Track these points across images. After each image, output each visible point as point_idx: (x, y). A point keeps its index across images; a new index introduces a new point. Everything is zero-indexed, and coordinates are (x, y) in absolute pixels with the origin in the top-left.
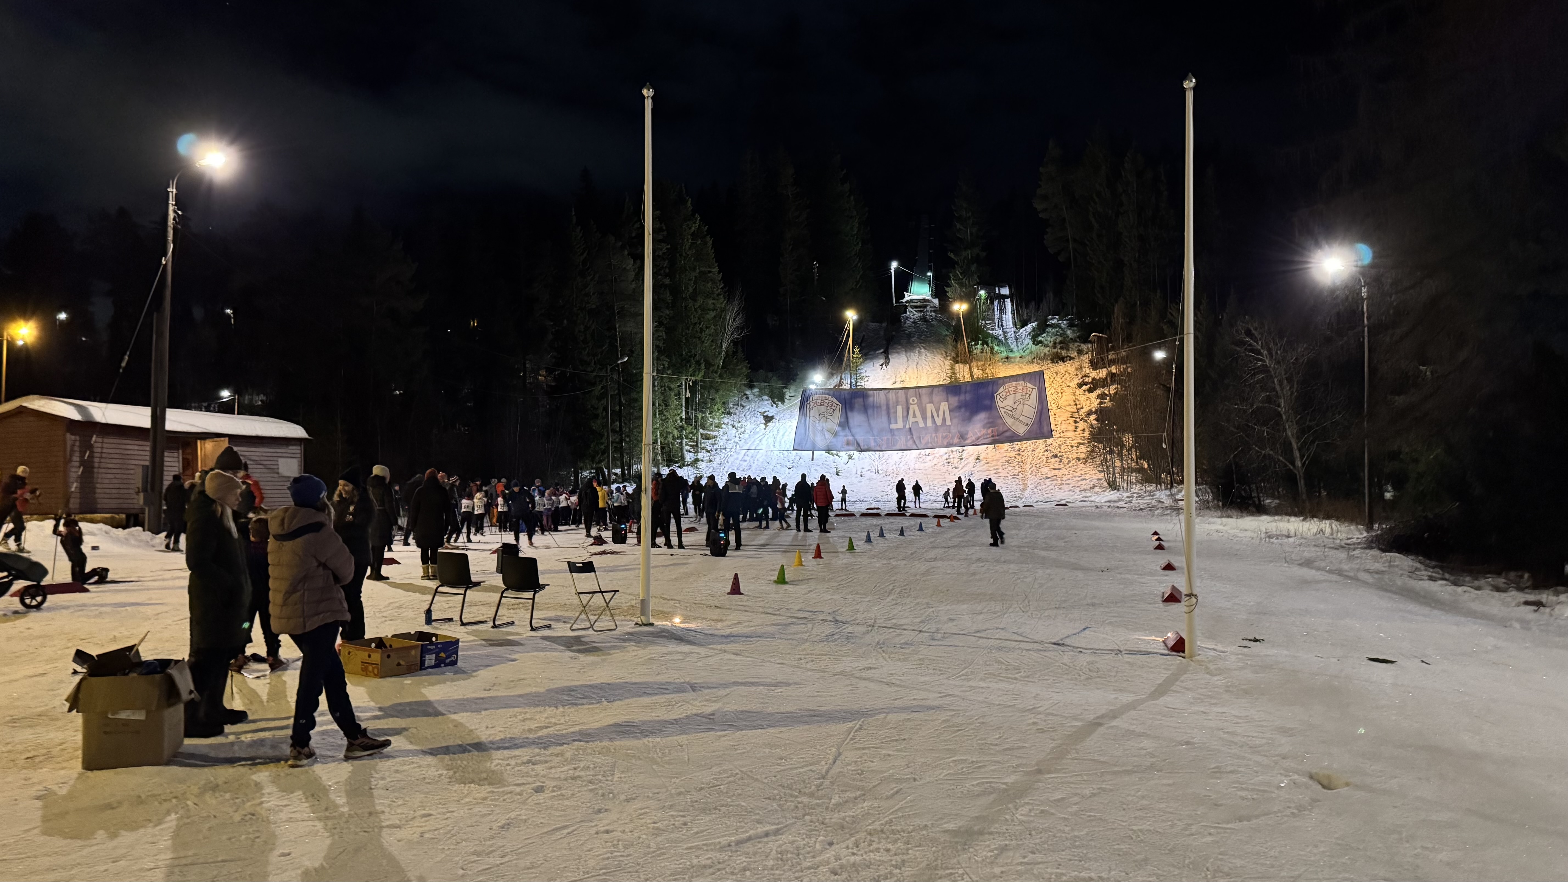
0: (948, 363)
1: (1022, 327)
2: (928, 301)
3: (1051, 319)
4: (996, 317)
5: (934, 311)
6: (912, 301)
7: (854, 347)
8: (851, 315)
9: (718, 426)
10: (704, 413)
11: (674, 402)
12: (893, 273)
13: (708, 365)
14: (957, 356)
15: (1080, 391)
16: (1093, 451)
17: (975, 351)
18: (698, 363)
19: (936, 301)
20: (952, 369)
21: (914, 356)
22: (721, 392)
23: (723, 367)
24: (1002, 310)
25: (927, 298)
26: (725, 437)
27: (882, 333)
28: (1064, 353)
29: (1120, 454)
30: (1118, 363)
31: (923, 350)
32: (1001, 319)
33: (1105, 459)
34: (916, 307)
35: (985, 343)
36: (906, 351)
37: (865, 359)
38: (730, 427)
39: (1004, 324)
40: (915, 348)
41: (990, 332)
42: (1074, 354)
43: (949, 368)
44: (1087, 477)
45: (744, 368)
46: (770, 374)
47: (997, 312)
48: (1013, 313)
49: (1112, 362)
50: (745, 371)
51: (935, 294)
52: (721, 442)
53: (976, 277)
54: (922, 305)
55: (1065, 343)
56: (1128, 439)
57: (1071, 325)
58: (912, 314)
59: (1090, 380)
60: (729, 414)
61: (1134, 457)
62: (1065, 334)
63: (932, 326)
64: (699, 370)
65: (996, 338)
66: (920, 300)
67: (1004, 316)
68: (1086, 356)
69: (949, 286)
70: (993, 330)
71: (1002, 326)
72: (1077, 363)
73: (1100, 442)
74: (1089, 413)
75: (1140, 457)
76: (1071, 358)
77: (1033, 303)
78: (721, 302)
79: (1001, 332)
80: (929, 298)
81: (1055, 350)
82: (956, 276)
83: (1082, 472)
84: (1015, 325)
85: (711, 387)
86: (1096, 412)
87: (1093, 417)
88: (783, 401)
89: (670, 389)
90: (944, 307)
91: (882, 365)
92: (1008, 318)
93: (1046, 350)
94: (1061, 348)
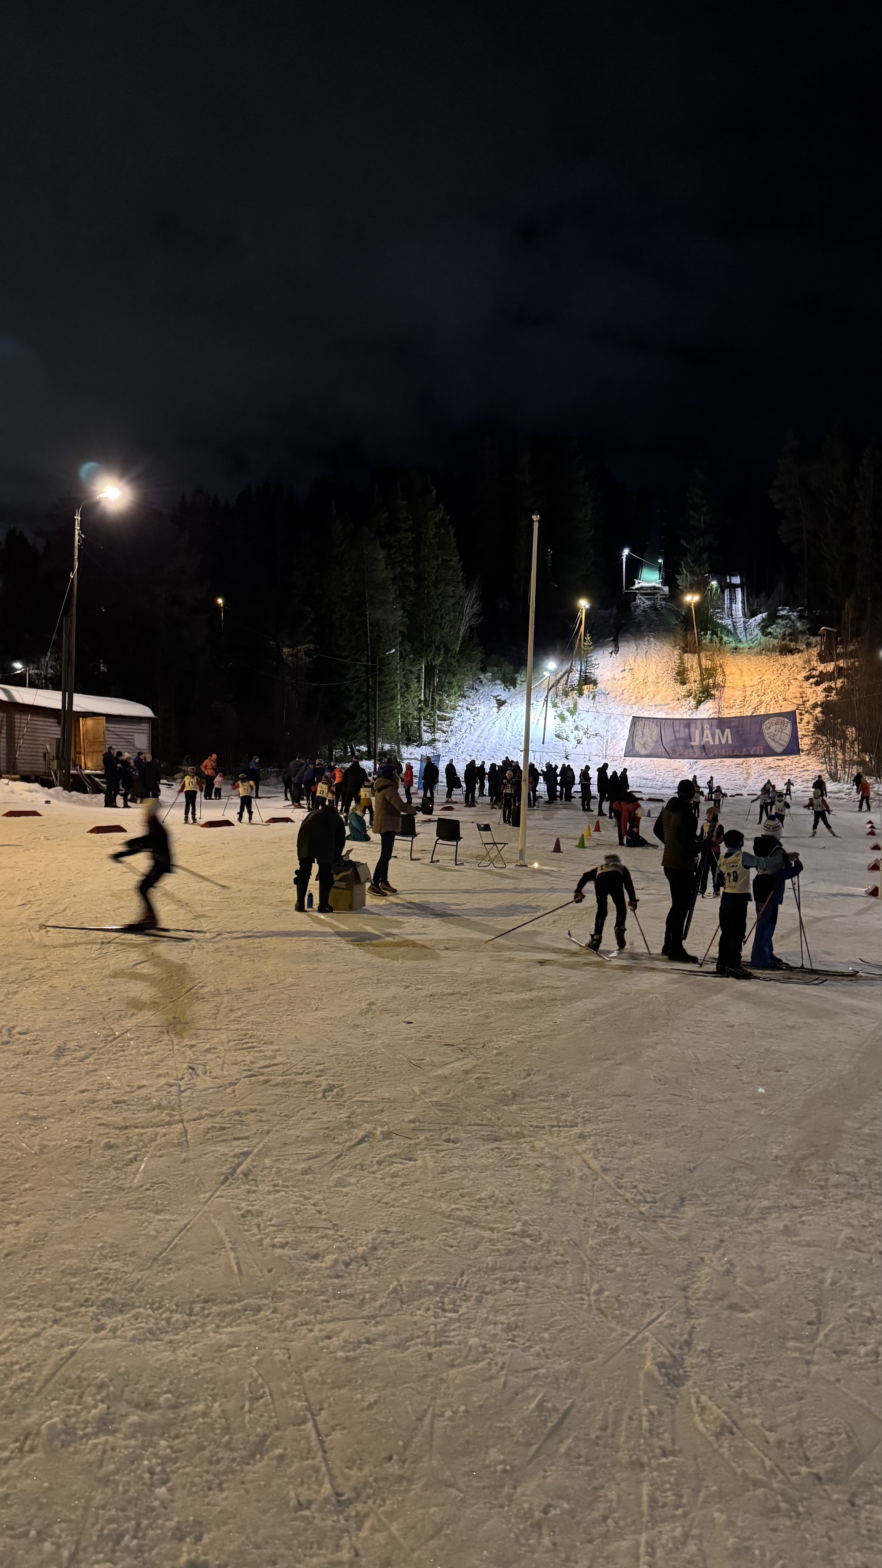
0: (676, 652)
1: (752, 617)
2: (658, 588)
3: (782, 610)
4: (726, 606)
5: (664, 599)
6: (642, 588)
7: (585, 635)
8: (584, 604)
9: (454, 708)
10: (441, 695)
11: (414, 686)
12: (624, 560)
13: (447, 650)
14: (686, 646)
15: (806, 684)
16: (816, 743)
17: (704, 641)
18: (438, 649)
19: (666, 589)
20: (681, 659)
21: (644, 645)
22: (458, 677)
23: (460, 652)
24: (732, 600)
25: (657, 585)
26: (460, 719)
27: (612, 621)
28: (792, 645)
29: (843, 747)
30: (846, 656)
31: (652, 639)
32: (731, 608)
33: (828, 752)
34: (645, 594)
35: (714, 633)
36: (635, 640)
37: (596, 647)
38: (465, 709)
39: (734, 614)
40: (644, 636)
41: (720, 621)
42: (803, 647)
43: (678, 657)
44: (809, 768)
45: (478, 654)
46: (502, 659)
47: (727, 602)
48: (743, 602)
49: (840, 656)
50: (480, 656)
51: (665, 583)
52: (456, 723)
53: (707, 565)
54: (651, 592)
55: (794, 636)
56: (851, 732)
57: (800, 617)
58: (642, 602)
59: (818, 673)
60: (464, 697)
61: (857, 750)
62: (794, 625)
63: (662, 614)
64: (439, 654)
65: (724, 628)
66: (650, 588)
67: (734, 605)
68: (815, 649)
69: (680, 574)
70: (721, 619)
71: (732, 615)
72: (805, 656)
73: (823, 735)
74: (815, 706)
75: (863, 750)
76: (799, 651)
77: (764, 594)
78: (461, 590)
79: (730, 622)
80: (659, 586)
81: (784, 642)
82: (687, 564)
83: (805, 763)
84: (744, 615)
85: (449, 671)
86: (821, 706)
87: (819, 709)
88: (515, 686)
89: (411, 672)
90: (675, 594)
91: (611, 653)
92: (738, 607)
93: (775, 642)
94: (790, 640)
